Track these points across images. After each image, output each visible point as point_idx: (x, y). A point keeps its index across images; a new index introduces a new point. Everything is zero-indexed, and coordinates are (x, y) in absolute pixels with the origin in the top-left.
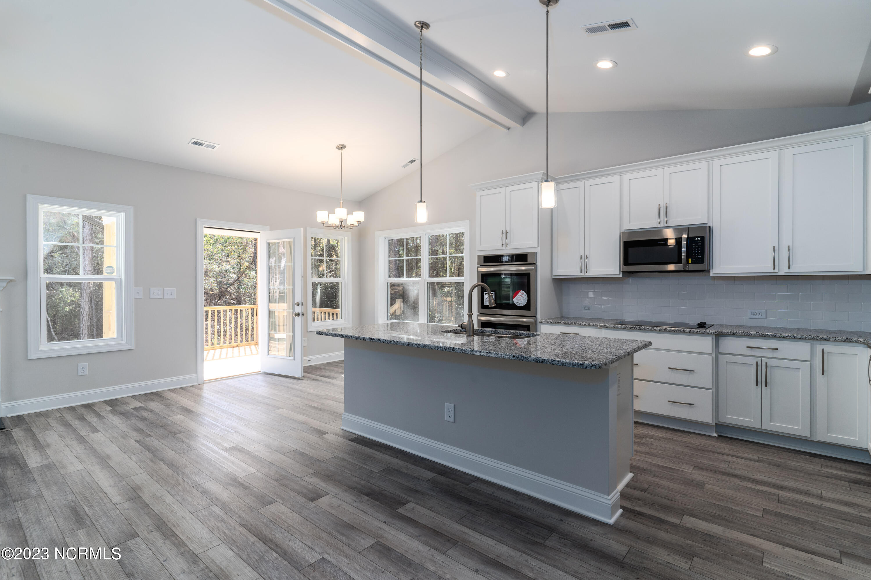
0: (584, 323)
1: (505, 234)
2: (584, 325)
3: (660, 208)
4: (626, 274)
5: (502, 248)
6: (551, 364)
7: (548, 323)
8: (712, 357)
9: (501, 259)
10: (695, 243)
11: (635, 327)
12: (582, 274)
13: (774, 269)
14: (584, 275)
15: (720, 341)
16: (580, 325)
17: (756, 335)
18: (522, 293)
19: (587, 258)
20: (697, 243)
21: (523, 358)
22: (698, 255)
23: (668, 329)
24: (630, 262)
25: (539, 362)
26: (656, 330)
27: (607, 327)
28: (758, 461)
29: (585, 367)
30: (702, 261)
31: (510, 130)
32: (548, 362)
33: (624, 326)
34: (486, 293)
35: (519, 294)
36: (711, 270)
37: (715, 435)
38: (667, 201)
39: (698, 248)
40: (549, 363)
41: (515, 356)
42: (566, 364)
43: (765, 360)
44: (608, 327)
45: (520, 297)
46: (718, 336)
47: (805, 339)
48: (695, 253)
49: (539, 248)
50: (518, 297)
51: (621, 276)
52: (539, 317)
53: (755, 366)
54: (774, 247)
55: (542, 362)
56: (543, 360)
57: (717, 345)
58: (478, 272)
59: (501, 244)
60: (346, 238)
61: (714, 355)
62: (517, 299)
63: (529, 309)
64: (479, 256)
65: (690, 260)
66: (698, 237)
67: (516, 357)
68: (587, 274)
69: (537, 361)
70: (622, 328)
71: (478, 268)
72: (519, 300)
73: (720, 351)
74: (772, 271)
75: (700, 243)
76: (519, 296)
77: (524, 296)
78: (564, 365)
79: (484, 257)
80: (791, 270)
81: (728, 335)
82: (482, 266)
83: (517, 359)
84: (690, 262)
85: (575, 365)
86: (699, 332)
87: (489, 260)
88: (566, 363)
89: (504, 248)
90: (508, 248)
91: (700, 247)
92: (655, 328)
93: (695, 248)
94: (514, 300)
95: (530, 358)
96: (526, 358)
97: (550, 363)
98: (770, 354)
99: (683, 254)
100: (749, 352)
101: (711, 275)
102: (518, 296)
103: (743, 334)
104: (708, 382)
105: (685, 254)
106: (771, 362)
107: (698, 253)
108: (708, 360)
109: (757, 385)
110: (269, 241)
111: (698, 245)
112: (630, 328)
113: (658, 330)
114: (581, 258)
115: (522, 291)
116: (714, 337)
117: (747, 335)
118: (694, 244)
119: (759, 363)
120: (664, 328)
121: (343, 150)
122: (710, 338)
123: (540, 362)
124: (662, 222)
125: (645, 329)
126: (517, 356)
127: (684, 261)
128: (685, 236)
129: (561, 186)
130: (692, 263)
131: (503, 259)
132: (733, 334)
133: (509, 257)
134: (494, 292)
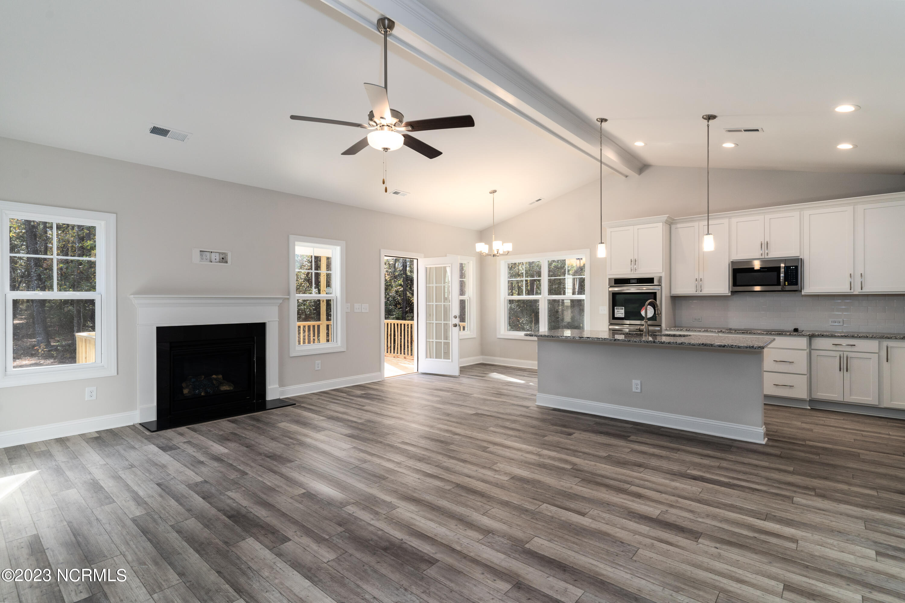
0: (703, 330)
1: (634, 262)
3: (762, 244)
4: (733, 293)
5: (630, 273)
7: (672, 330)
8: (807, 352)
9: (630, 282)
10: (791, 271)
11: (747, 332)
12: (697, 293)
13: (851, 289)
14: (699, 293)
15: (812, 341)
16: (700, 331)
17: (839, 336)
19: (701, 281)
22: (793, 280)
24: (738, 284)
28: (843, 420)
30: (796, 284)
31: (628, 177)
32: (728, 346)
33: (737, 331)
35: (646, 308)
36: (802, 290)
37: (809, 408)
38: (767, 239)
39: (793, 274)
43: (845, 354)
44: (724, 332)
45: (647, 310)
46: (812, 337)
47: (875, 338)
48: (791, 278)
49: (664, 273)
51: (730, 294)
52: (663, 325)
53: (838, 358)
54: (851, 274)
55: (724, 347)
56: (724, 345)
57: (810, 344)
58: (609, 291)
59: (630, 270)
60: (471, 262)
61: (808, 350)
63: (656, 320)
64: (610, 279)
65: (786, 283)
66: (793, 266)
68: (701, 293)
69: (720, 346)
71: (609, 288)
73: (812, 348)
74: (849, 291)
75: (794, 270)
77: (651, 310)
79: (614, 280)
80: (863, 291)
81: (818, 336)
82: (611, 287)
84: (787, 284)
86: (795, 335)
87: (619, 282)
88: (741, 346)
89: (632, 272)
90: (637, 272)
93: (791, 274)
94: (642, 313)
98: (849, 349)
99: (781, 278)
100: (834, 348)
101: (803, 293)
102: (645, 310)
103: (830, 336)
104: (804, 370)
105: (783, 278)
106: (850, 355)
107: (793, 278)
108: (804, 354)
109: (840, 370)
110: (427, 266)
111: (793, 272)
112: (743, 333)
114: (696, 281)
115: (649, 306)
116: (808, 338)
117: (832, 336)
119: (842, 356)
121: (495, 194)
122: (806, 339)
123: (722, 346)
124: (763, 255)
125: (754, 333)
127: (782, 284)
128: (783, 265)
129: (679, 226)
130: (788, 285)
131: (632, 281)
132: (823, 336)
133: (636, 280)
134: (624, 307)
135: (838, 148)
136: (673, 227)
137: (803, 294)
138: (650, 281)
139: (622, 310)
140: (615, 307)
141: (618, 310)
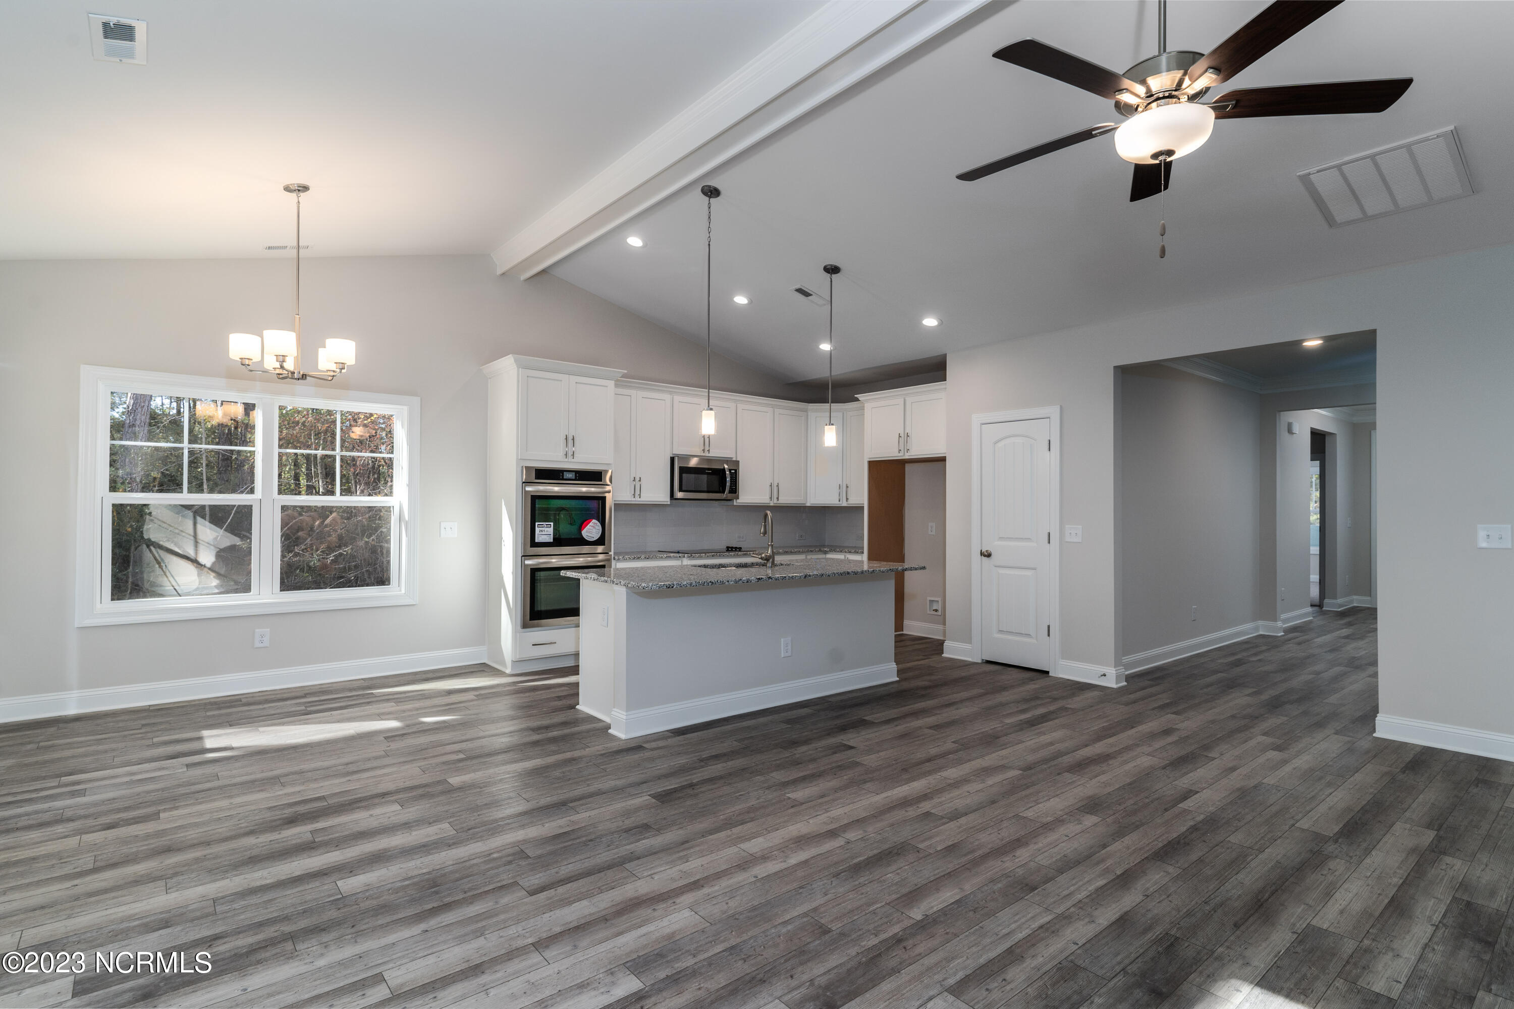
1: (570, 441)
3: (704, 437)
4: (674, 500)
5: (563, 460)
9: (563, 476)
12: (634, 499)
13: (770, 500)
14: (637, 501)
18: (594, 523)
19: (639, 480)
20: (733, 475)
22: (735, 485)
24: (683, 489)
26: (731, 555)
30: (735, 492)
35: (591, 524)
45: (592, 528)
48: (732, 484)
49: (613, 465)
50: (589, 529)
51: (672, 502)
52: (614, 553)
54: (770, 483)
58: (525, 492)
59: (563, 455)
62: (587, 532)
63: (603, 544)
66: (733, 470)
68: (641, 500)
71: (525, 485)
72: (589, 532)
74: (769, 502)
75: (735, 475)
76: (590, 527)
77: (597, 528)
79: (536, 469)
82: (528, 483)
87: (544, 474)
89: (567, 460)
90: (573, 460)
91: (735, 478)
93: (732, 479)
94: (582, 532)
99: (727, 484)
102: (588, 527)
105: (729, 484)
112: (713, 556)
114: (634, 482)
115: (594, 521)
118: (731, 476)
124: (705, 451)
127: (727, 491)
128: (725, 467)
130: (731, 492)
131: (566, 475)
133: (574, 473)
134: (552, 524)
137: (735, 504)
138: (595, 476)
139: (548, 529)
140: (537, 524)
141: (541, 529)
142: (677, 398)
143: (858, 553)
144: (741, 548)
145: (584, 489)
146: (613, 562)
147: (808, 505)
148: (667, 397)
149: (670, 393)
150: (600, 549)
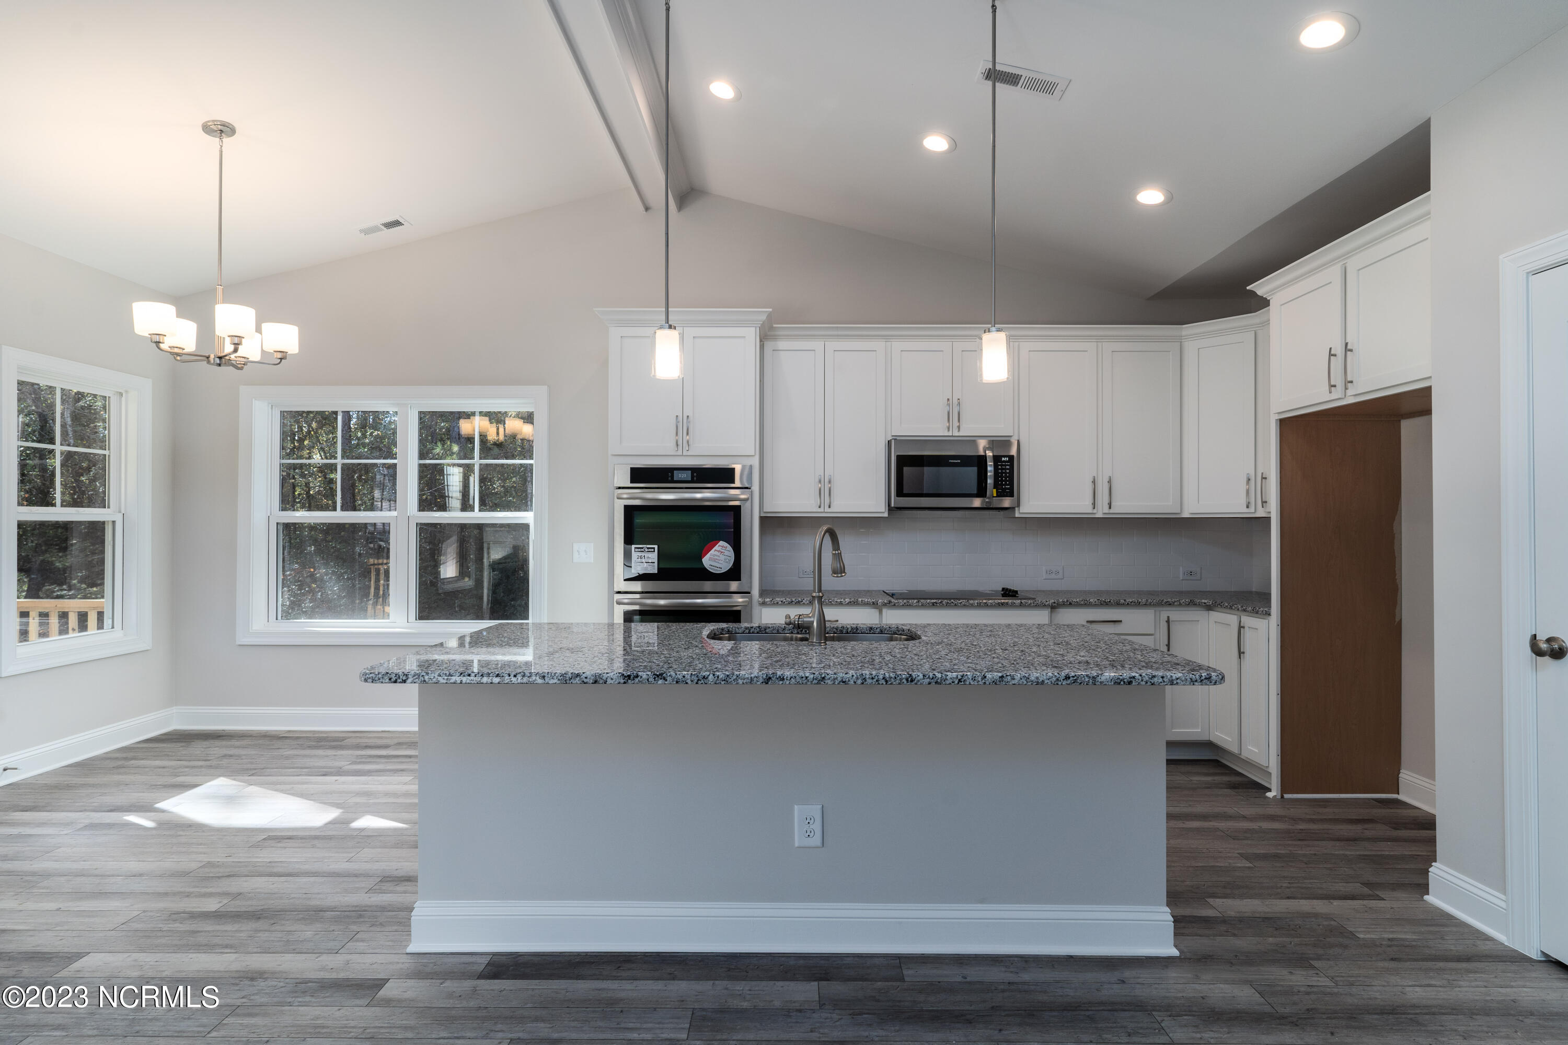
0: (847, 600)
1: (684, 424)
2: (848, 603)
3: (949, 405)
4: (896, 510)
5: (674, 452)
6: (1149, 684)
7: (777, 603)
9: (672, 476)
10: (1001, 465)
11: (941, 602)
12: (819, 510)
13: (1094, 508)
14: (826, 511)
15: (1054, 616)
16: (841, 604)
17: (1097, 603)
18: (722, 547)
19: (829, 482)
20: (1004, 465)
21: (1087, 680)
22: (1006, 484)
23: (990, 601)
24: (905, 491)
25: (1122, 683)
27: (895, 605)
29: (1213, 682)
30: (1010, 494)
31: (649, 211)
32: (1142, 680)
33: (922, 601)
34: (635, 548)
35: (716, 548)
36: (1019, 509)
38: (957, 394)
39: (1006, 473)
40: (1143, 683)
41: (1069, 678)
42: (1178, 681)
44: (897, 604)
45: (718, 554)
46: (1052, 606)
47: (1150, 604)
48: (1002, 481)
50: (714, 555)
51: (886, 515)
52: (756, 592)
54: (1094, 477)
55: (1130, 683)
56: (1130, 678)
57: (1052, 622)
59: (675, 446)
62: (710, 559)
63: (738, 578)
65: (996, 491)
66: (1006, 456)
67: (1071, 678)
68: (832, 510)
69: (1119, 681)
70: (920, 604)
72: (715, 560)
74: (1090, 510)
75: (1007, 465)
76: (716, 553)
77: (727, 553)
78: (1175, 682)
79: (633, 468)
80: (1111, 511)
81: (1064, 605)
82: (625, 489)
83: (1075, 681)
84: (994, 494)
85: (1196, 681)
86: (1032, 604)
87: (640, 475)
88: (1177, 679)
89: (680, 451)
90: (689, 452)
91: (1008, 471)
92: (971, 602)
93: (1003, 473)
94: (703, 560)
95: (1103, 678)
96: (1093, 677)
97: (1147, 683)
99: (989, 481)
102: (712, 552)
103: (1082, 603)
105: (992, 481)
107: (1007, 481)
111: (1005, 469)
112: (933, 604)
113: (976, 604)
114: (821, 482)
115: (721, 543)
116: (1050, 610)
117: (1086, 605)
118: (1000, 467)
120: (985, 601)
122: (1046, 610)
123: (1124, 682)
124: (953, 429)
126: (1073, 677)
127: (988, 493)
128: (991, 453)
129: (782, 344)
130: (998, 496)
131: (678, 475)
132: (1070, 605)
133: (690, 472)
134: (656, 547)
135: (1138, 203)
136: (769, 345)
137: (1017, 515)
138: (724, 476)
139: (650, 555)
140: (634, 546)
141: (640, 554)
142: (897, 345)
143: (1257, 613)
144: (1016, 592)
145: (704, 495)
146: (756, 609)
147: (1186, 515)
148: (879, 345)
149: (887, 338)
150: (734, 586)
